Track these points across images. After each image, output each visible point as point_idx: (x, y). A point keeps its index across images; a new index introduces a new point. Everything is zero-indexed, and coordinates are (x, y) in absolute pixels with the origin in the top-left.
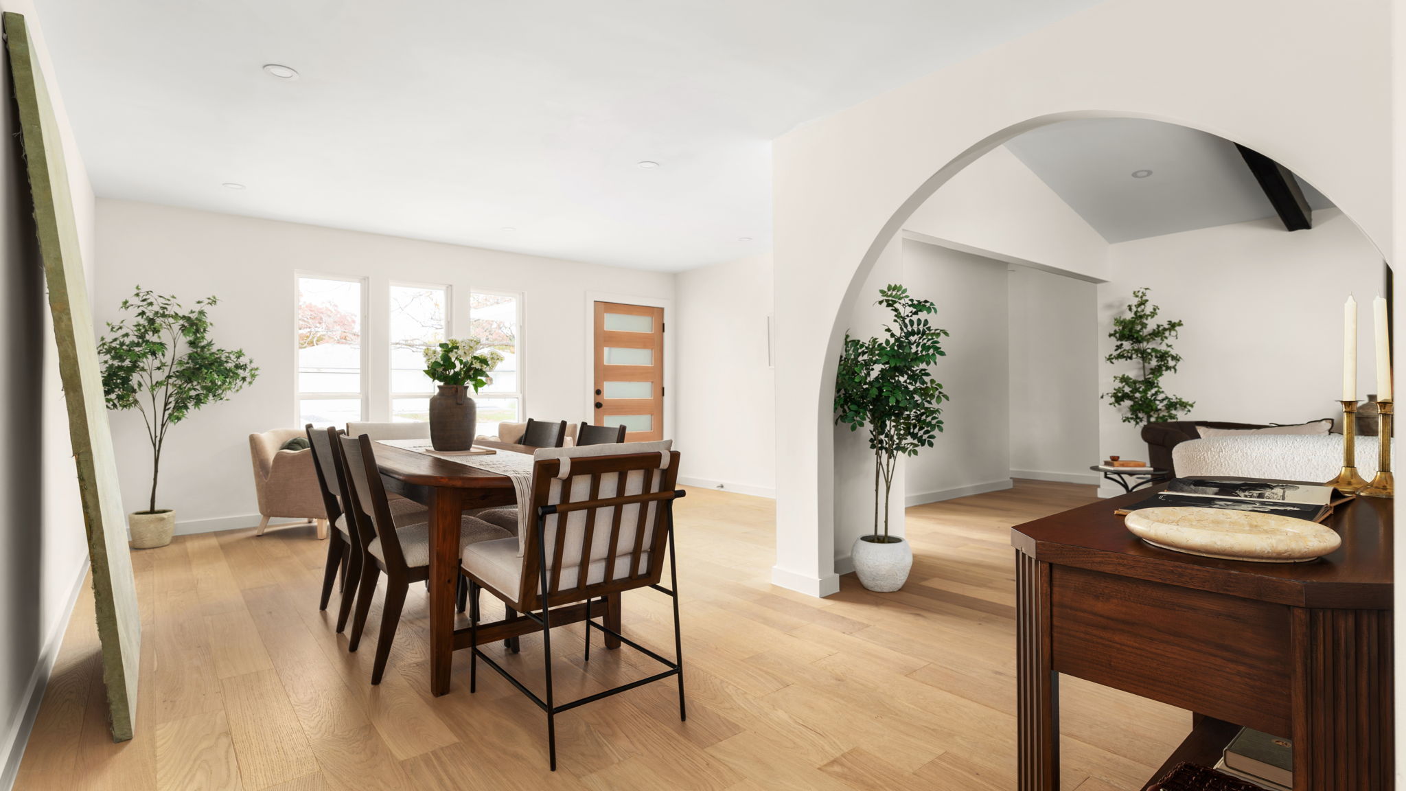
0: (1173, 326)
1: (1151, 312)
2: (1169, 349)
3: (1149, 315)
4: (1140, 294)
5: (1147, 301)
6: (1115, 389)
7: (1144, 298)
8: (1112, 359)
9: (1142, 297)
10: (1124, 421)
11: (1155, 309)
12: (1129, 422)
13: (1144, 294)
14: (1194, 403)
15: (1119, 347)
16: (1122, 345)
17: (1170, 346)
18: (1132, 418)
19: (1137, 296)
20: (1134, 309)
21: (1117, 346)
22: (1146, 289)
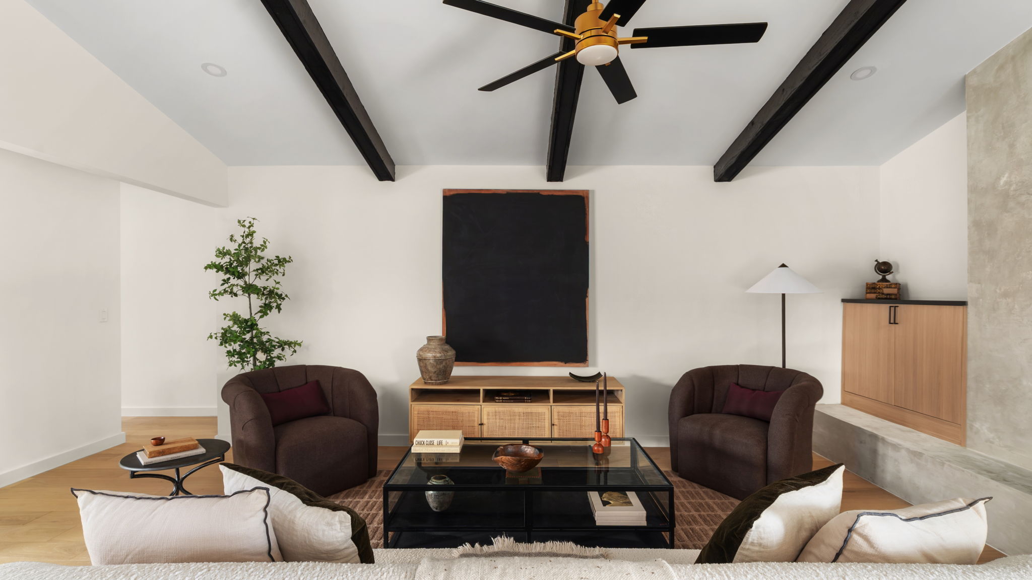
0: (282, 262)
1: (262, 245)
2: (277, 286)
3: (259, 248)
4: (247, 225)
5: (254, 232)
6: (223, 329)
7: (252, 229)
8: (216, 295)
9: (249, 227)
10: (230, 365)
11: (265, 242)
12: (236, 366)
13: (251, 226)
14: (302, 342)
15: (226, 281)
16: (229, 279)
17: (278, 283)
18: (238, 362)
19: (244, 226)
20: (240, 240)
21: (224, 280)
22: (254, 219)
